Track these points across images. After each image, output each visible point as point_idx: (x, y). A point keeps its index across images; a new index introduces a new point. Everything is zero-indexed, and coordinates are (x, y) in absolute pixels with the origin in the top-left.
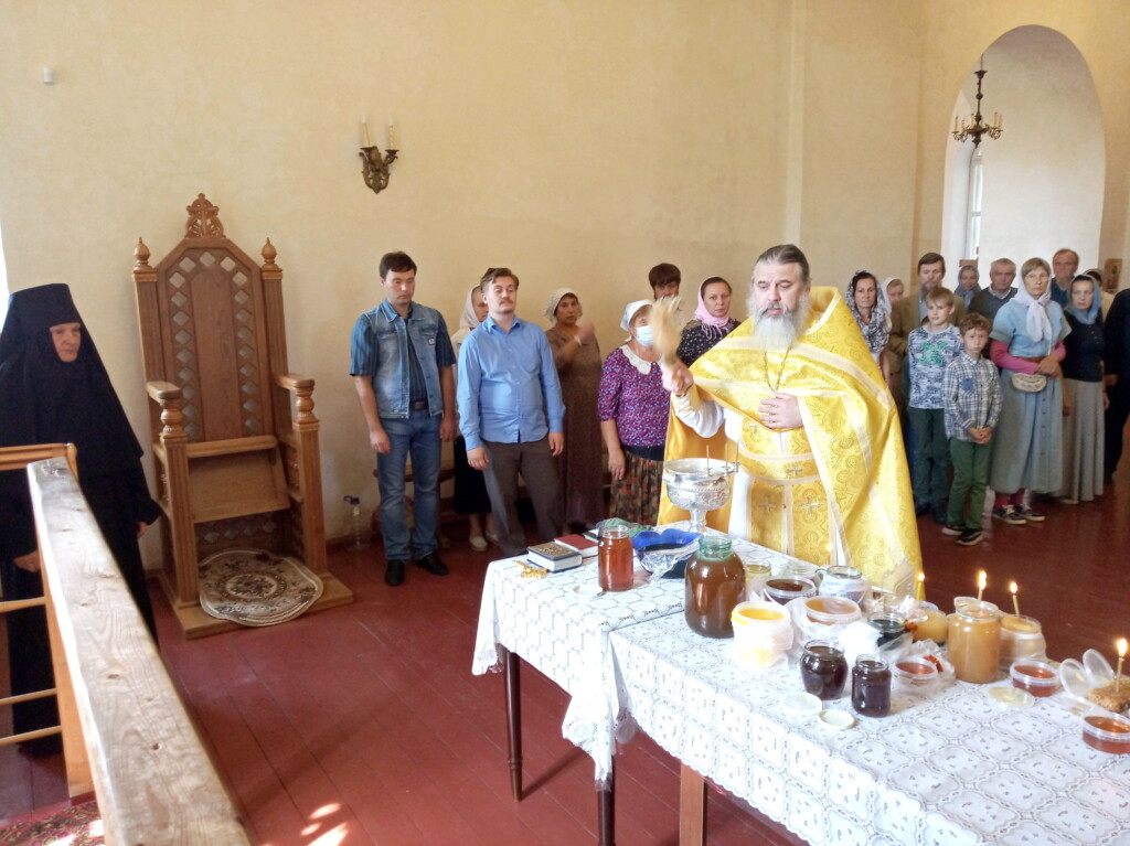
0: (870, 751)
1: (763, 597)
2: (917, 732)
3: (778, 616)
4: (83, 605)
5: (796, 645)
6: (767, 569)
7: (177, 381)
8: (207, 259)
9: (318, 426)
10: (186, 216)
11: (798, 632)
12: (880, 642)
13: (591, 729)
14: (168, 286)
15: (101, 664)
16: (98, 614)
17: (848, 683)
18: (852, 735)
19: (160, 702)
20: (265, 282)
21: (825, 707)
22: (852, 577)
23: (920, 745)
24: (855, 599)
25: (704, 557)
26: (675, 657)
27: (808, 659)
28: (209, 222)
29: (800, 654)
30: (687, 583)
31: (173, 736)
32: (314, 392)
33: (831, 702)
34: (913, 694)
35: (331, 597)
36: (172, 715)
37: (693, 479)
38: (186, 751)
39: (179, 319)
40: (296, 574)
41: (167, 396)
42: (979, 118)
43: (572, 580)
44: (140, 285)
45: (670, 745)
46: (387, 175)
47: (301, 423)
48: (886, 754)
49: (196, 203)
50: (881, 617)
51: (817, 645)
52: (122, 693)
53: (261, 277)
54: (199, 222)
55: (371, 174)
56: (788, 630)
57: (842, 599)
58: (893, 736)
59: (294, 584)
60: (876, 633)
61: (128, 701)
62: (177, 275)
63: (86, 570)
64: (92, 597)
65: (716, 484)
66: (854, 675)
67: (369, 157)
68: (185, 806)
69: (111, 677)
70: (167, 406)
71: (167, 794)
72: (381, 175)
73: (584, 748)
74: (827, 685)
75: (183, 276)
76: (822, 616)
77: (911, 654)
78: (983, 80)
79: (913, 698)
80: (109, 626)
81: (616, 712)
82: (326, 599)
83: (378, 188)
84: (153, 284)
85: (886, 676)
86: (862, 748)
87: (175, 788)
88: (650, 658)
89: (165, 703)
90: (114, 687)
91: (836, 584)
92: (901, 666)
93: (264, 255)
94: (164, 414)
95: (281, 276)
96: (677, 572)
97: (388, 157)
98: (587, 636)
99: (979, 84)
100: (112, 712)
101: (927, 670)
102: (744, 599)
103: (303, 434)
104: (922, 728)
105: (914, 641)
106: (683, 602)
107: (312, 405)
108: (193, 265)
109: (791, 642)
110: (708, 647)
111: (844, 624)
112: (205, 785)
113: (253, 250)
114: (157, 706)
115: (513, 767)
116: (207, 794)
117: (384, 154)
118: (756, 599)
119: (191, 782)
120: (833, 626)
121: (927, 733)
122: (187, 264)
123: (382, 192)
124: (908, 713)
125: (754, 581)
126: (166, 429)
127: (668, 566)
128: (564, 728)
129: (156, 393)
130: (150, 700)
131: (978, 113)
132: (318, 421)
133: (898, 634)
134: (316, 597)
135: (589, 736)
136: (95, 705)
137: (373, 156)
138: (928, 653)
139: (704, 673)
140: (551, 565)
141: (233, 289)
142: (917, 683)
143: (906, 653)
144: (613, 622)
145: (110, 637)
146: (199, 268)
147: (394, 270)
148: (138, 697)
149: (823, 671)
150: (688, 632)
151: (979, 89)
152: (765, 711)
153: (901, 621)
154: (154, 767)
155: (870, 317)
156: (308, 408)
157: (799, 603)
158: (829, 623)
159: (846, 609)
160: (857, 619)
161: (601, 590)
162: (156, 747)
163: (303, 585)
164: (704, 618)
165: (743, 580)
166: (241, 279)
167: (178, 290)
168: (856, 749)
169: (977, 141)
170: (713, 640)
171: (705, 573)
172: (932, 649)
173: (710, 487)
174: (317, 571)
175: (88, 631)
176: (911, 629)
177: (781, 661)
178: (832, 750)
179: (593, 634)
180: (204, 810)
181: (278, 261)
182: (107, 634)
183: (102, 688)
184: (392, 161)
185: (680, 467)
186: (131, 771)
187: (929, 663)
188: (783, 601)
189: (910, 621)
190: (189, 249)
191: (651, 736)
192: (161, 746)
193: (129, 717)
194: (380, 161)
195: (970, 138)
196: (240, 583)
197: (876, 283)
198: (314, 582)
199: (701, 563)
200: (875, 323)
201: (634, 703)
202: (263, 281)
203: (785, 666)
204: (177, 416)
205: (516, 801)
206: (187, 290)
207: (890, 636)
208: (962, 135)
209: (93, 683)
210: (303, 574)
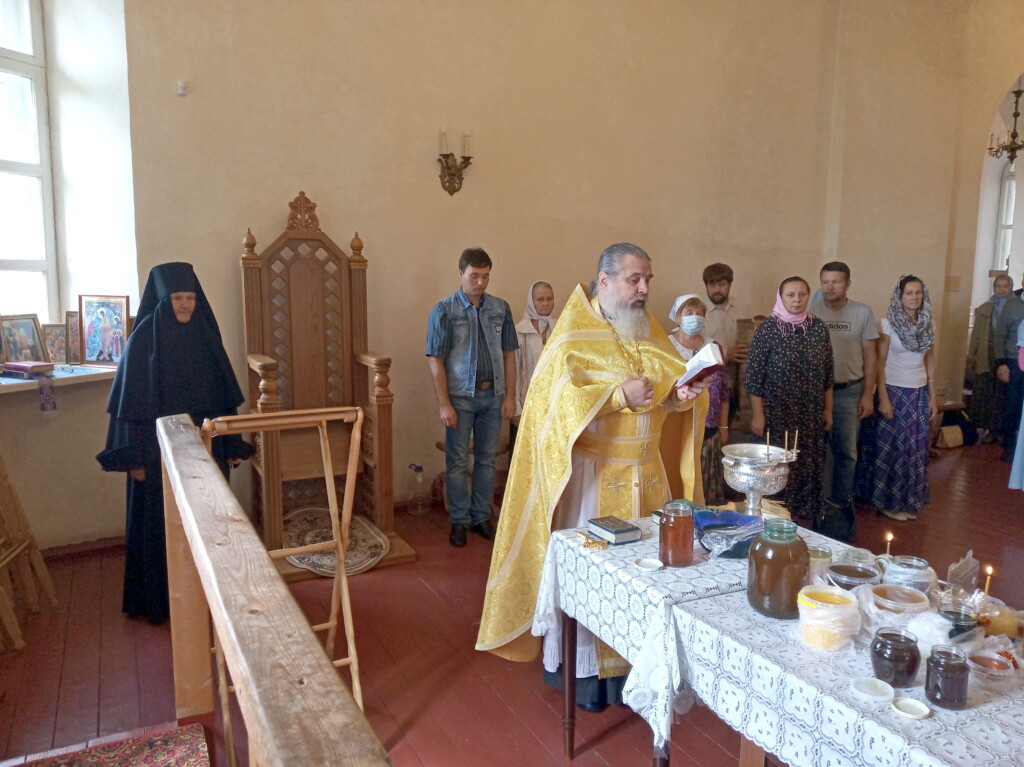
0: (951, 744)
1: (827, 582)
2: (999, 730)
3: (844, 602)
4: (219, 544)
5: (863, 631)
6: (826, 555)
7: (273, 355)
8: (304, 249)
9: (392, 400)
10: (288, 210)
11: (866, 618)
12: (951, 635)
13: (650, 697)
14: (270, 271)
15: (241, 599)
16: (233, 554)
17: (922, 672)
18: (928, 725)
19: (300, 639)
20: (352, 269)
21: (897, 695)
22: (917, 567)
23: (1003, 743)
24: (922, 590)
25: (769, 539)
26: (738, 634)
27: (878, 646)
28: (307, 216)
29: (869, 642)
30: (750, 564)
31: (315, 672)
32: (390, 370)
33: (902, 690)
34: (990, 689)
35: (396, 554)
36: (312, 652)
37: (751, 463)
38: (329, 688)
39: (277, 301)
40: (366, 532)
41: (264, 367)
42: (1014, 135)
43: (632, 553)
44: (246, 269)
45: (733, 719)
46: (461, 179)
47: (377, 397)
48: (967, 748)
49: (297, 200)
50: (951, 609)
51: (888, 632)
52: (264, 628)
53: (349, 266)
54: (299, 216)
55: (447, 178)
56: (856, 616)
57: (909, 588)
58: (973, 730)
59: (364, 540)
60: (949, 625)
61: (270, 636)
62: (278, 262)
63: (217, 512)
64: (225, 538)
65: (774, 469)
66: (928, 665)
67: (447, 162)
68: (336, 742)
69: (252, 612)
70: (265, 377)
71: (317, 728)
72: (456, 179)
73: (643, 714)
74: (899, 673)
75: (283, 263)
76: (889, 604)
77: (983, 648)
78: (1021, 99)
79: (988, 693)
80: (244, 565)
81: (677, 682)
82: (392, 556)
83: (452, 191)
84: (257, 269)
85: (964, 669)
86: (942, 741)
87: (324, 723)
88: (715, 633)
89: (304, 641)
90: (256, 622)
91: (902, 573)
92: (974, 659)
93: (353, 248)
94: (262, 383)
95: (366, 266)
96: (736, 553)
97: (463, 163)
98: (650, 608)
99: (1017, 103)
100: (256, 645)
101: (1003, 666)
102: (808, 582)
103: (379, 406)
104: (1002, 724)
105: (986, 636)
106: (745, 582)
107: (388, 381)
108: (292, 253)
109: (859, 628)
110: (771, 627)
111: (914, 614)
112: (352, 723)
113: (342, 241)
114: (297, 643)
115: (567, 726)
116: (354, 732)
117: (459, 160)
118: (819, 584)
119: (338, 719)
120: (902, 615)
121: (1009, 731)
122: (287, 253)
123: (456, 194)
124: (985, 708)
125: (816, 564)
126: (263, 396)
127: (728, 545)
128: (623, 693)
129: (256, 365)
130: (289, 636)
131: (1015, 130)
132: (392, 395)
133: (970, 628)
134: (383, 553)
135: (647, 703)
136: (241, 637)
137: (450, 162)
138: (1001, 648)
139: (769, 652)
140: (610, 537)
141: (325, 276)
142: (992, 678)
143: (980, 646)
144: (677, 595)
145: (247, 575)
146: (297, 256)
147: (473, 266)
148: (278, 633)
149: (895, 659)
150: (750, 611)
151: (1016, 108)
152: (835, 693)
153: (973, 615)
154: (302, 701)
155: (917, 318)
156: (384, 384)
157: (865, 590)
158: (897, 611)
159: (914, 599)
160: (926, 610)
161: (661, 564)
162: (301, 682)
163: (372, 542)
164: (767, 598)
165: (808, 564)
166: (331, 267)
167: (278, 275)
168: (935, 740)
169: (1012, 158)
170: (777, 621)
171: (770, 554)
172: (1006, 645)
173: (767, 472)
174: (384, 530)
175: (226, 568)
176: (983, 623)
177: (847, 646)
178: (910, 740)
179: (656, 606)
180: (354, 748)
181: (364, 253)
182: (243, 572)
183: (245, 621)
184: (466, 167)
185: (737, 452)
186: (282, 704)
187: (1004, 659)
188: (848, 587)
189: (982, 615)
190: (290, 239)
191: (713, 709)
192: (305, 681)
193: (272, 651)
194: (455, 166)
195: (1006, 154)
196: (317, 537)
197: (923, 286)
198: (382, 539)
199: (766, 546)
200: (923, 323)
201: (695, 675)
202: (350, 270)
203: (852, 652)
204: (273, 385)
205: (568, 758)
206: (286, 276)
207: (961, 629)
208: (997, 151)
209: (237, 617)
210: (372, 532)
